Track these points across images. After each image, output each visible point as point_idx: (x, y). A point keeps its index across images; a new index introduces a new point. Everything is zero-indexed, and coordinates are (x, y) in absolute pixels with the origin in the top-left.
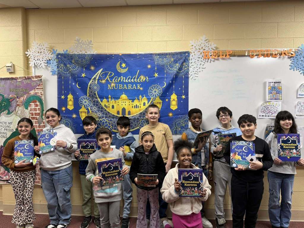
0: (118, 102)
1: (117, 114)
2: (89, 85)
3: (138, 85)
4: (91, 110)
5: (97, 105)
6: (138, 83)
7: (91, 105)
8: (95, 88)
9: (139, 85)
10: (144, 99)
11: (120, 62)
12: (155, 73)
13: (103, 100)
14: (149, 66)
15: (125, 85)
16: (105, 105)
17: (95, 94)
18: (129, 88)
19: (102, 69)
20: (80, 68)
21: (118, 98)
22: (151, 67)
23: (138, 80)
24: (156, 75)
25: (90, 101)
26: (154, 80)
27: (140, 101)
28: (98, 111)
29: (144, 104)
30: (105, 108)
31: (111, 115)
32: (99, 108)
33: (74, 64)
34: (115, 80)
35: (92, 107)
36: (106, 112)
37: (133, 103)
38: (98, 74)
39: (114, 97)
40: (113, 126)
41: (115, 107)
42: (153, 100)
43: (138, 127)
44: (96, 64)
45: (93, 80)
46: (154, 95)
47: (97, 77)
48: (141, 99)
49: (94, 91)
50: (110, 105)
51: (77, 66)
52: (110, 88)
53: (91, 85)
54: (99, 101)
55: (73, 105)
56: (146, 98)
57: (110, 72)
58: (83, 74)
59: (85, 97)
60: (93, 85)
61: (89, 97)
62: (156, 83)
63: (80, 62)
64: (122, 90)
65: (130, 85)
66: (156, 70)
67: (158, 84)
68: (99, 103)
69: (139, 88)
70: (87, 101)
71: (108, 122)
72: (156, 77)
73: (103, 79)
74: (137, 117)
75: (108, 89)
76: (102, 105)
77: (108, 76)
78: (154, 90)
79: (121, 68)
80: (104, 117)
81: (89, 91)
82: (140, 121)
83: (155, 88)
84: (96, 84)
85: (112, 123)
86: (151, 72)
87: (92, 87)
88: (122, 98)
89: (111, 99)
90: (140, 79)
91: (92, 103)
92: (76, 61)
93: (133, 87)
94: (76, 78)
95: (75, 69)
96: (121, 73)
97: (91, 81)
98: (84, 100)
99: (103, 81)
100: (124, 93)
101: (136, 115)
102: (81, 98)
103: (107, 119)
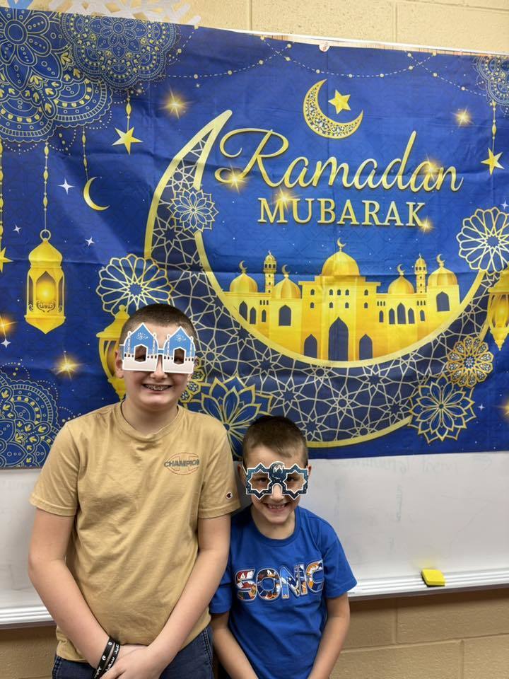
0: (313, 292)
1: (305, 355)
2: (159, 192)
3: (411, 204)
5: (198, 306)
6: (407, 195)
8: (193, 211)
9: (415, 207)
10: (439, 275)
11: (320, 83)
12: (491, 153)
13: (236, 281)
14: (463, 117)
15: (348, 204)
16: (243, 308)
17: (191, 246)
19: (228, 114)
20: (104, 102)
21: (312, 270)
22: (473, 120)
23: (412, 180)
24: (493, 162)
25: (161, 282)
26: (488, 183)
27: (418, 291)
28: (207, 336)
29: (443, 303)
30: (245, 324)
31: (274, 359)
32: (208, 320)
33: (70, 72)
34: (293, 177)
36: (249, 342)
37: (382, 297)
38: (206, 138)
39: (294, 261)
41: (296, 316)
42: (487, 284)
43: (405, 417)
44: (198, 86)
45: (179, 171)
46: (487, 257)
47: (200, 153)
48: (423, 277)
49: (188, 228)
50: (268, 304)
51: (89, 85)
52: (272, 219)
53: (167, 194)
54: (209, 284)
55: (60, 304)
56: (449, 275)
57: (270, 130)
58: (125, 132)
59: (132, 259)
60: (181, 194)
61: (154, 264)
62: (492, 201)
63: (106, 64)
64: (332, 227)
65: (372, 207)
66: (494, 138)
67: (505, 205)
68: (212, 297)
69: (414, 221)
70: (142, 282)
71: (257, 397)
72: (491, 170)
73: (231, 166)
74: (404, 366)
75: (259, 221)
76: (226, 305)
77: (260, 153)
78: (486, 234)
79: (328, 116)
80: (237, 370)
81: (156, 226)
82: (417, 390)
83: (490, 227)
84: (195, 191)
85: (274, 399)
86: (472, 146)
87: (173, 206)
88: (333, 268)
89: (275, 277)
90: (421, 174)
91: (173, 294)
92: (82, 60)
93: (388, 217)
94: (85, 156)
95: (74, 105)
96: (330, 143)
97: (171, 170)
98: (126, 277)
99: (231, 175)
100: (342, 243)
101: (401, 359)
102: (111, 264)
103: (248, 377)
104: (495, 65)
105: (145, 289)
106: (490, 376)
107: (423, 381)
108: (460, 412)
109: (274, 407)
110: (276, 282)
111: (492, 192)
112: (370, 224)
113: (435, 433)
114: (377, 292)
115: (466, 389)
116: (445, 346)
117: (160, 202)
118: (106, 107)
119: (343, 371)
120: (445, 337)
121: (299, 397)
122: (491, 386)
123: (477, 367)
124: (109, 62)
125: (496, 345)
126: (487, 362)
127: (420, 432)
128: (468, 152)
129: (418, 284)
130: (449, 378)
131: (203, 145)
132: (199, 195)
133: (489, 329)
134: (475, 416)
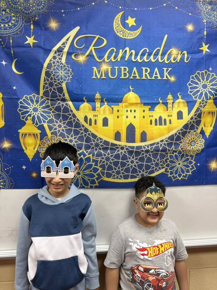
0: (118, 111)
1: (116, 140)
2: (45, 65)
3: (165, 69)
4: (50, 130)
5: (65, 118)
6: (163, 65)
7: (50, 117)
8: (61, 73)
9: (167, 70)
10: (179, 102)
11: (121, 13)
12: (204, 44)
13: (82, 106)
15: (135, 69)
16: (86, 118)
17: (61, 90)
18: (144, 78)
19: (78, 28)
20: (20, 23)
21: (118, 100)
22: (195, 29)
23: (166, 58)
24: (205, 48)
25: (48, 107)
26: (203, 58)
27: (169, 110)
28: (69, 132)
29: (180, 115)
30: (87, 126)
31: (101, 142)
32: (70, 124)
33: (5, 11)
34: (109, 57)
35: (51, 121)
36: (89, 134)
37: (151, 113)
38: (67, 40)
39: (109, 97)
40: (104, 169)
41: (110, 122)
42: (201, 106)
43: (162, 169)
44: (64, 15)
45: (55, 55)
46: (201, 94)
47: (65, 47)
48: (171, 103)
49: (59, 81)
50: (97, 116)
51: (14, 16)
52: (99, 77)
53: (49, 66)
54: (70, 107)
55: (2, 117)
56: (183, 102)
57: (97, 35)
58: (30, 37)
59: (34, 96)
60: (56, 66)
61: (44, 98)
62: (205, 67)
63: (21, 6)
64: (127, 80)
65: (146, 70)
66: (205, 37)
67: (211, 69)
68: (71, 113)
69: (167, 77)
70: (39, 107)
71: (93, 159)
72: (204, 52)
73: (79, 53)
74: (161, 145)
75: (93, 77)
76: (78, 117)
77: (93, 46)
78: (201, 83)
79: (125, 28)
80: (83, 147)
81: (45, 81)
82: (167, 156)
83: (203, 79)
84: (63, 64)
85: (101, 161)
86: (194, 41)
87: (52, 71)
88: (128, 100)
89: (100, 104)
90: (170, 55)
91: (53, 112)
92: (10, 5)
93: (154, 75)
94: (12, 49)
95: (7, 25)
96: (126, 41)
97: (51, 55)
98: (31, 104)
99: (79, 57)
100: (132, 88)
101: (160, 142)
102: (24, 98)
103: (89, 151)
104: (205, 3)
105: (40, 110)
106: (203, 150)
107: (170, 152)
108: (188, 167)
109: (101, 164)
110: (101, 106)
111: (204, 63)
112: (146, 78)
113: (176, 176)
114: (149, 111)
115: (191, 156)
116: (181, 136)
117: (46, 70)
118: (21, 26)
119: (133, 147)
120: (181, 131)
121: (112, 159)
122: (203, 154)
123: (196, 146)
124: (22, 5)
125: (206, 136)
126: (202, 144)
127: (169, 176)
128: (193, 44)
129: (169, 107)
130: (183, 151)
131: (66, 43)
132: (65, 66)
133: (202, 128)
134: (195, 169)
